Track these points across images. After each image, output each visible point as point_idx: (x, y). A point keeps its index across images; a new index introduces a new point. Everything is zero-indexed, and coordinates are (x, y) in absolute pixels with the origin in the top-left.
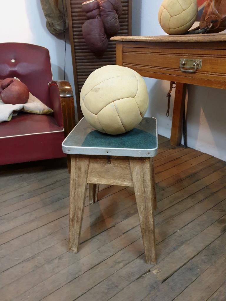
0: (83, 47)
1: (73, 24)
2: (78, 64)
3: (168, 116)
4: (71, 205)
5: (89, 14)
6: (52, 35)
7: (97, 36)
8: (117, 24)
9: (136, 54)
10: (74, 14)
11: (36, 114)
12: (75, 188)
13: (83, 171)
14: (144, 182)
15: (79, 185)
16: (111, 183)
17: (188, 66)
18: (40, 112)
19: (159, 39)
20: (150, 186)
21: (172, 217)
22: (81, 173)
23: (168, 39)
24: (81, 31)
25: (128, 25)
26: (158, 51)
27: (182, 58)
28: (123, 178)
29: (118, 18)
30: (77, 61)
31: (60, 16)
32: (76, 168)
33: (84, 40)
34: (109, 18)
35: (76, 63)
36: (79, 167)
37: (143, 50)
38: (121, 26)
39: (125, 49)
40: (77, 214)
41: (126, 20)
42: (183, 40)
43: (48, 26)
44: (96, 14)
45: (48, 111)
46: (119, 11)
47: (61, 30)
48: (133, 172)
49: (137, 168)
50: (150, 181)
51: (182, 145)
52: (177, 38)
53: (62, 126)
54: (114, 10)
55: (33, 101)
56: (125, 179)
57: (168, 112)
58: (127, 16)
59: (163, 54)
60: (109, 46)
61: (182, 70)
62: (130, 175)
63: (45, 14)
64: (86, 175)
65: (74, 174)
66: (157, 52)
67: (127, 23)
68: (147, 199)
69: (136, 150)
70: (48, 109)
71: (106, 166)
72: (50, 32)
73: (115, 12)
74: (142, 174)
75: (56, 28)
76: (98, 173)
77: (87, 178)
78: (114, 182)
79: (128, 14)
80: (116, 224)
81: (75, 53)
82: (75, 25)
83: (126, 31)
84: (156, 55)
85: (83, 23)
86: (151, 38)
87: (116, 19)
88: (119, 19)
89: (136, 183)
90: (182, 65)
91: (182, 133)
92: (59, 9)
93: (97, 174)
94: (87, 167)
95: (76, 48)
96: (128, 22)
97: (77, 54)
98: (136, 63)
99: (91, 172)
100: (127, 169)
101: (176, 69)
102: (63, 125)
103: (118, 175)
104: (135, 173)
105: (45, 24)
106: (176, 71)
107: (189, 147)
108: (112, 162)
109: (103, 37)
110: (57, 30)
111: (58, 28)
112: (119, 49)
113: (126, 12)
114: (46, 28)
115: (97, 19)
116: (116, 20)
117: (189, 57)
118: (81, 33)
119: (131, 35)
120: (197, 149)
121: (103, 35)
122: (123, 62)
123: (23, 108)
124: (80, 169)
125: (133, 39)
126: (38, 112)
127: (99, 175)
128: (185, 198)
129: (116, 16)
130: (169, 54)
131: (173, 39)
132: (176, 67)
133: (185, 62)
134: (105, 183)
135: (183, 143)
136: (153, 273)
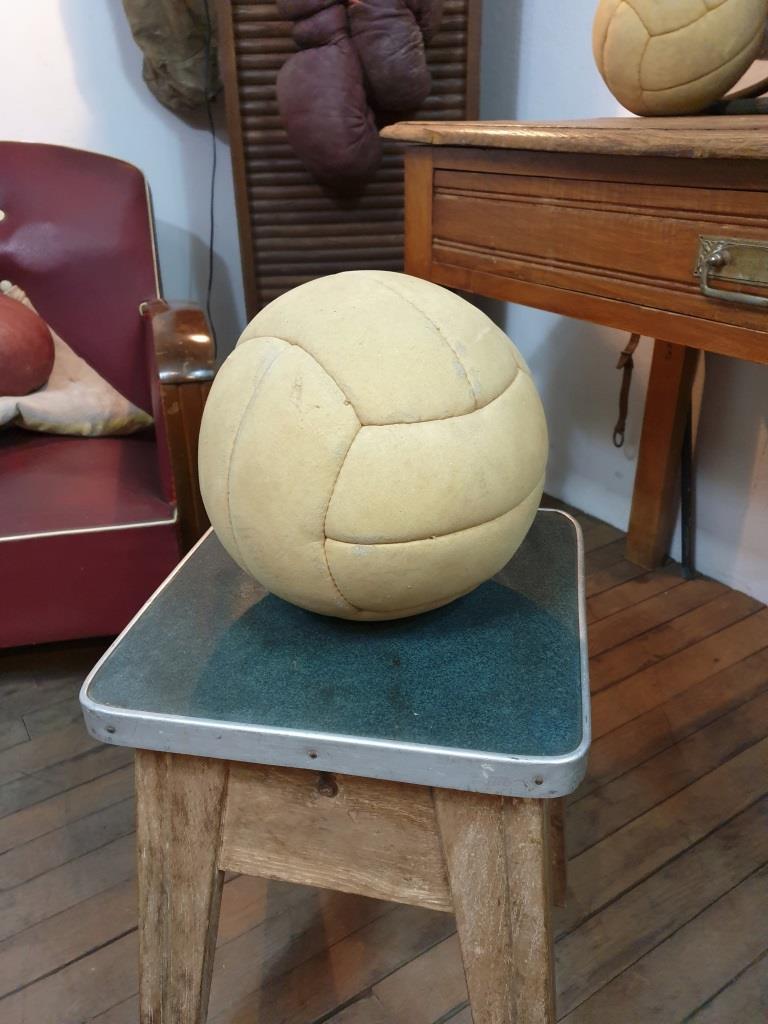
0: (281, 163)
1: (240, 68)
2: (260, 229)
3: (619, 446)
4: (145, 957)
5: (304, 27)
6: (165, 110)
7: (335, 117)
8: (421, 70)
9: (489, 202)
10: (243, 27)
11: (77, 437)
12: (162, 886)
13: (197, 812)
14: (508, 899)
15: (178, 877)
16: (339, 885)
17: (741, 276)
18: (94, 427)
19: (598, 140)
20: (541, 921)
21: (637, 952)
22: (187, 824)
23: (644, 141)
24: (272, 97)
25: (463, 75)
26: (592, 192)
27: (711, 232)
28: (403, 867)
29: (422, 45)
30: (257, 216)
31: (190, 37)
32: (160, 799)
33: (283, 133)
34: (386, 43)
35: (254, 223)
36: (175, 796)
37: (522, 187)
38: (437, 76)
39: (445, 178)
40: (175, 1002)
41: (459, 52)
42: (723, 145)
43: (148, 77)
44: (333, 26)
45: (132, 422)
46: (427, 16)
47: (195, 92)
48: (450, 846)
49: (471, 834)
50: (541, 901)
51: (673, 561)
52: (689, 136)
53: (172, 498)
54: (408, 11)
55: (72, 380)
56: (410, 872)
57: (620, 429)
58: (460, 36)
59: (614, 208)
60: (386, 159)
61: (708, 290)
62: (433, 857)
63: (132, 26)
64: (213, 835)
65: (155, 824)
66: (585, 197)
67: (459, 67)
68: (523, 979)
69: (469, 761)
70: (130, 414)
71: (310, 805)
72: (160, 102)
73: (412, 18)
74: (499, 860)
75: (181, 85)
76: (269, 832)
77: (216, 851)
78: (350, 881)
79: (464, 28)
80: (378, 976)
81: (250, 184)
82: (249, 74)
83: (458, 98)
84: (584, 212)
85: (278, 66)
86: (561, 135)
87: (415, 46)
88: (427, 47)
89: (464, 902)
90: (710, 269)
91: (676, 513)
92: (189, 11)
93: (267, 835)
94: (215, 799)
95: (255, 164)
96: (464, 60)
97: (256, 190)
98: (492, 244)
99: (238, 823)
100: (421, 826)
101: (677, 285)
102: (174, 494)
103: (373, 850)
104: (465, 852)
105: (140, 68)
106: (678, 293)
107: (704, 572)
108: (341, 789)
109: (360, 122)
110: (182, 90)
111: (188, 83)
112: (418, 177)
113: (460, 19)
114: (144, 85)
115: (334, 46)
116: (416, 54)
117: (749, 230)
118: (274, 104)
119: (476, 117)
120: (736, 585)
121: (358, 113)
122: (434, 236)
123: (19, 417)
124: (179, 805)
125: (476, 134)
126: (86, 428)
127: (276, 840)
128: (694, 839)
129: (417, 33)
130: (643, 210)
131: (668, 142)
132: (679, 275)
133: (727, 254)
134: (308, 882)
135: (676, 553)
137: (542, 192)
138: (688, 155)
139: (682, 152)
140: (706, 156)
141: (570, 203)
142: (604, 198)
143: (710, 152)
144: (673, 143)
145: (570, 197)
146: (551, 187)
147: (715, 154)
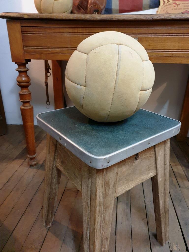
3: (49, 105)
13: (112, 184)
15: (106, 207)
28: (149, 169)
32: (103, 186)
39: (26, 29)
57: (48, 100)
64: (115, 187)
65: (101, 195)
66: (79, 31)
69: (172, 130)
71: (133, 165)
77: (116, 192)
78: (140, 181)
98: (48, 46)
100: (152, 157)
103: (144, 169)
104: (160, 157)
122: (24, 46)
124: (107, 184)
127: (127, 180)
136: (175, 250)
137: (64, 31)
138: (112, 20)
139: (110, 19)
140: (116, 20)
141: (74, 33)
142: (84, 32)
143: (117, 19)
144: (108, 17)
145: (74, 32)
146: (67, 29)
147: (118, 19)
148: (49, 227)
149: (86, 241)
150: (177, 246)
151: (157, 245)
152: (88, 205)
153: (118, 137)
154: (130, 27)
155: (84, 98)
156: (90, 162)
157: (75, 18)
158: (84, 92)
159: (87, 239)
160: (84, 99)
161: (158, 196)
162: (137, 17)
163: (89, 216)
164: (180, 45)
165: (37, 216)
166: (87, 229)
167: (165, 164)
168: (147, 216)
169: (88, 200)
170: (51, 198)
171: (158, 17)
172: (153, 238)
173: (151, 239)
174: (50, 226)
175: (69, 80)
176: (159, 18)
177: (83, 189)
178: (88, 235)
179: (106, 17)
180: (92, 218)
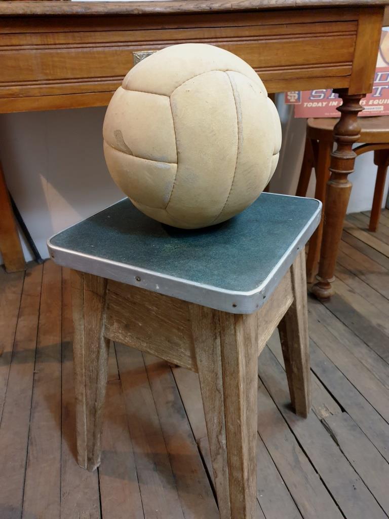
27: (137, 50)
136: (326, 417)
137: (22, 43)
138: (132, 13)
139: (128, 11)
140: (140, 13)
141: (47, 47)
142: (71, 42)
143: (142, 11)
144: (122, 7)
145: (46, 43)
146: (28, 38)
147: (145, 12)
148: (98, 468)
149: (219, 454)
150: (326, 410)
151: (298, 420)
152: (217, 389)
153: (249, 249)
154: (167, 27)
155: (175, 186)
156: (234, 306)
157: (48, 11)
158: (175, 176)
159: (221, 451)
160: (174, 190)
161: (298, 337)
162: (181, 6)
163: (223, 408)
164: (262, 58)
165: (59, 458)
166: (220, 433)
167: (302, 279)
168: (263, 381)
169: (217, 378)
170: (99, 407)
171: (222, 5)
172: (287, 411)
173: (284, 415)
174: (98, 465)
175: (132, 155)
176: (222, 8)
177: (201, 361)
178: (224, 442)
179: (117, 7)
180: (232, 409)
